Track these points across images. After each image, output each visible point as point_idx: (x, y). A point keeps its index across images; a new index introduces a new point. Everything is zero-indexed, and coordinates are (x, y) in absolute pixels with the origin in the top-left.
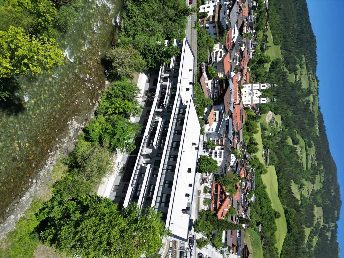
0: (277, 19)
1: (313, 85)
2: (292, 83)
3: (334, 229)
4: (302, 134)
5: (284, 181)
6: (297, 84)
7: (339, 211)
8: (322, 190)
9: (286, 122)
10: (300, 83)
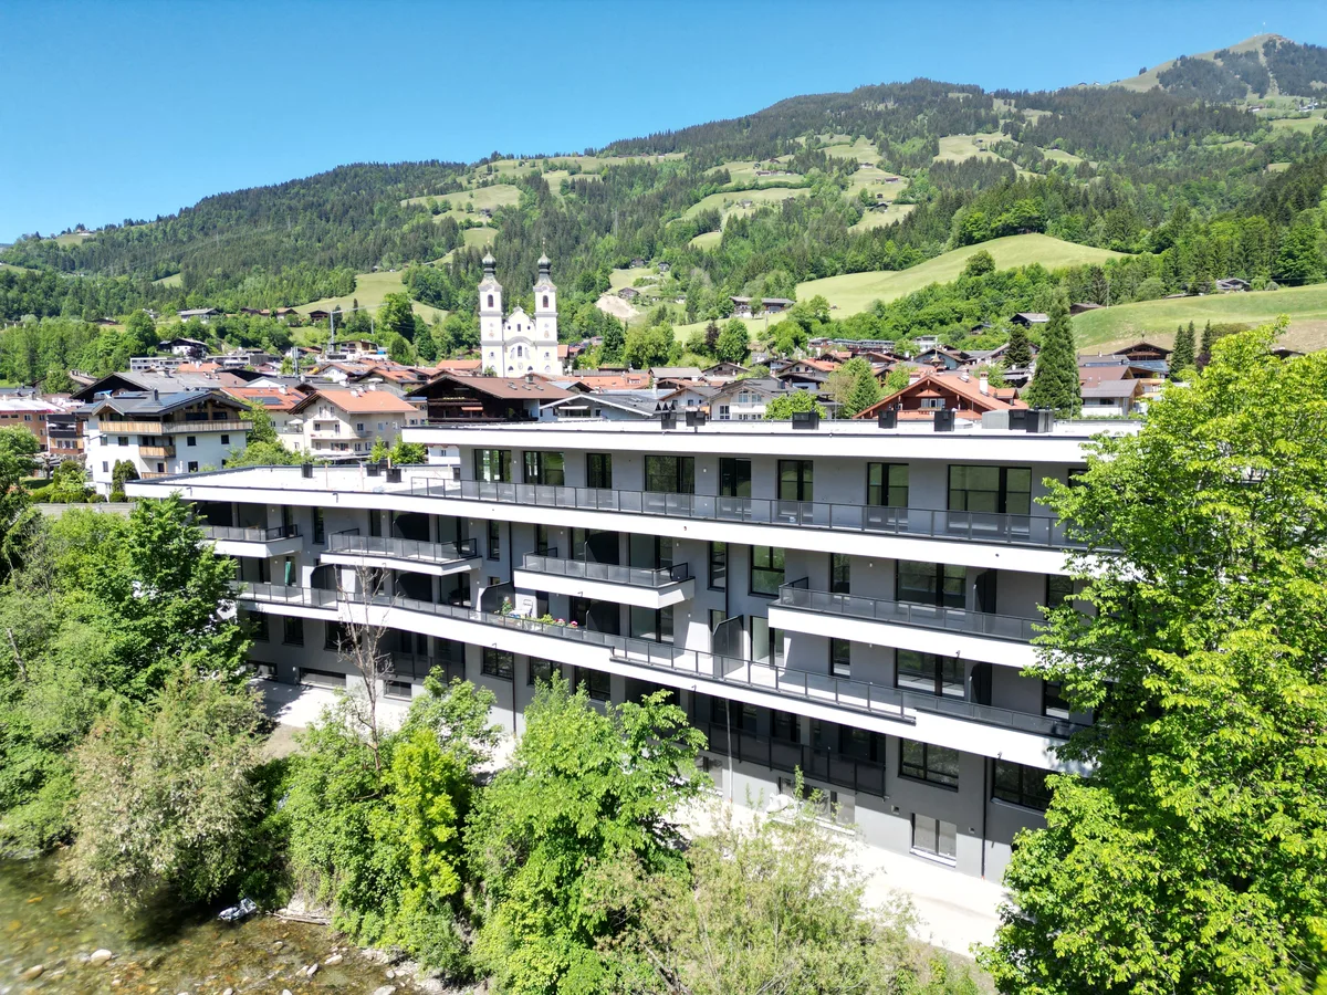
0: (259, 286)
1: (510, 174)
2: (497, 239)
3: (1013, 102)
4: (682, 202)
5: (853, 253)
6: (503, 221)
7: (949, 88)
8: (878, 137)
9: (639, 252)
10: (500, 213)
